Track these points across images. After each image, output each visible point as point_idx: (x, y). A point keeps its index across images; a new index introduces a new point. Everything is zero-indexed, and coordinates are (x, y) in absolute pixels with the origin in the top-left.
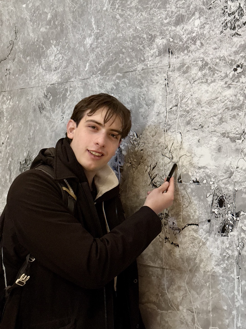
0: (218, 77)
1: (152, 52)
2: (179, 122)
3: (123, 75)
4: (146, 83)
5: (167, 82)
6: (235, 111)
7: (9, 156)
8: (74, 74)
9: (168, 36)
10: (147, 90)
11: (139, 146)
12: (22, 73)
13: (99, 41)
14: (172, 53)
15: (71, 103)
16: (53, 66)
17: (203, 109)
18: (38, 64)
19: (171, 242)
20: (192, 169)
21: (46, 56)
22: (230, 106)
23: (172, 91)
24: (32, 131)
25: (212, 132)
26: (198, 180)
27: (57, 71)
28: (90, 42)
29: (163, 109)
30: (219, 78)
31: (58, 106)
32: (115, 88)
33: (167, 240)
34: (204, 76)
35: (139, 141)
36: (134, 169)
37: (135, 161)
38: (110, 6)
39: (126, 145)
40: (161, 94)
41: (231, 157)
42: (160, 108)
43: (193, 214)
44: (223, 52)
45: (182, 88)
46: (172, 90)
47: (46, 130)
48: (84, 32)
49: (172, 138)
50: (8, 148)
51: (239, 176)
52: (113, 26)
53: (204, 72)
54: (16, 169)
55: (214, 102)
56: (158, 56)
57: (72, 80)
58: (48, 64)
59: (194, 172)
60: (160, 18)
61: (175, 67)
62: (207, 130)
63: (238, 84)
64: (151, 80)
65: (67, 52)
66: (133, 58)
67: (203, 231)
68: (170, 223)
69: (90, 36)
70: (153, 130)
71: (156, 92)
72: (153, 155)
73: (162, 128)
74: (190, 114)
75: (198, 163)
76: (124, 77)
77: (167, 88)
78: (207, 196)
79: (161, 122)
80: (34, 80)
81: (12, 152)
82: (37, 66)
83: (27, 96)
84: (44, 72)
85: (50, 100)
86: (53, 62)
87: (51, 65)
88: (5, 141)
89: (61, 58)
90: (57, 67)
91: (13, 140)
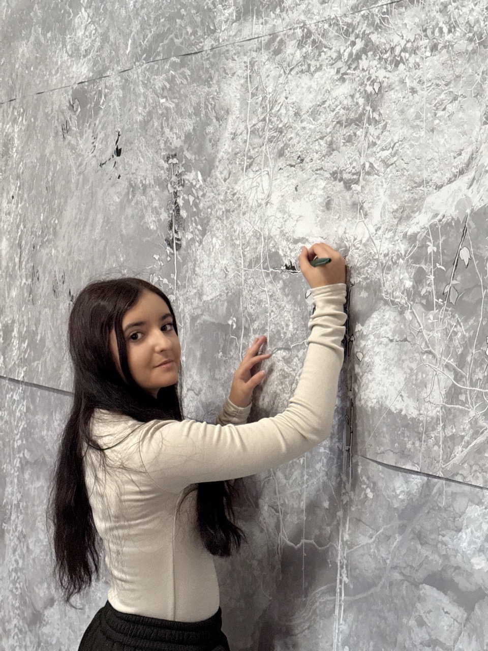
0: (327, 59)
1: (227, 12)
2: (267, 152)
3: (181, 61)
4: (217, 74)
5: (248, 72)
6: (351, 128)
7: (20, 221)
8: (111, 62)
10: (218, 89)
11: (206, 199)
12: (39, 64)
15: (105, 119)
16: (83, 48)
17: (305, 124)
18: (60, 46)
20: (284, 243)
21: (73, 29)
22: (344, 118)
23: (257, 90)
24: (51, 174)
25: (317, 170)
26: (293, 265)
27: (88, 57)
29: (242, 127)
30: (327, 61)
31: (88, 125)
32: (168, 86)
34: (304, 57)
36: (197, 244)
37: (198, 230)
39: (186, 197)
40: (239, 97)
41: (346, 219)
42: (237, 124)
43: (285, 330)
44: (335, 9)
45: (272, 85)
46: (257, 88)
47: (70, 171)
49: (255, 184)
50: (20, 206)
51: (356, 256)
53: (304, 50)
54: (29, 245)
55: (320, 110)
56: (235, 21)
57: (108, 74)
58: (75, 45)
59: (288, 249)
61: (261, 42)
62: (309, 167)
63: (357, 72)
64: (224, 68)
65: (103, 19)
66: (198, 27)
67: (298, 362)
70: (225, 168)
71: (231, 93)
72: (225, 218)
73: (240, 164)
74: (284, 136)
75: (294, 232)
76: (183, 64)
77: (249, 84)
78: (307, 295)
79: (238, 153)
80: (55, 77)
81: (25, 214)
82: (60, 49)
83: (46, 107)
84: (70, 60)
85: (77, 114)
86: (82, 41)
87: (79, 46)
88: (16, 193)
89: (94, 32)
90: (88, 51)
91: (25, 190)
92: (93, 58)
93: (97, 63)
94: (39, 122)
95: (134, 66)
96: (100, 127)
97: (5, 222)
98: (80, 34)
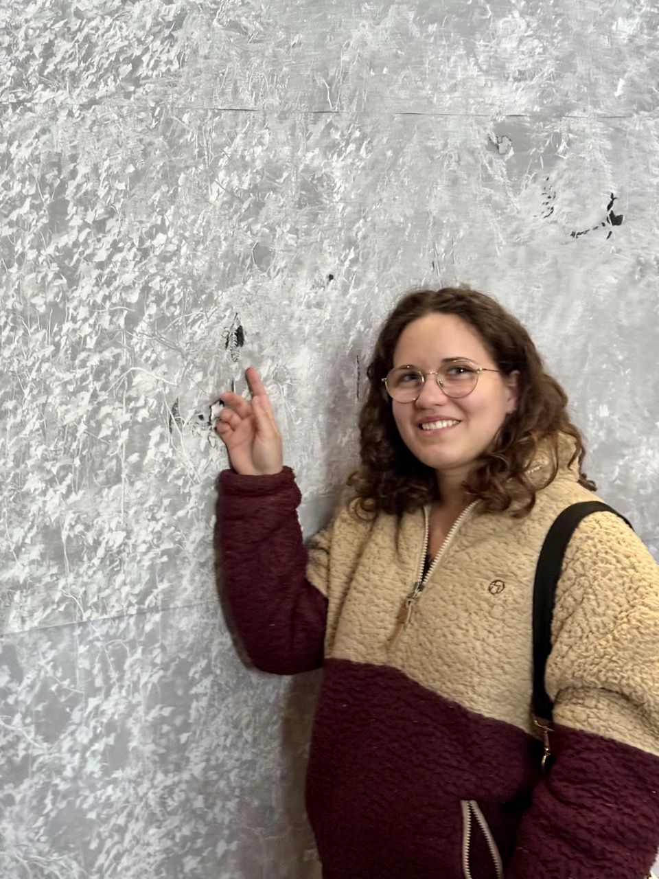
7: (354, 317)
12: (403, 67)
15: (572, 174)
16: (513, 68)
18: (462, 52)
24: (443, 242)
27: (528, 82)
28: (630, 31)
31: (531, 177)
47: (492, 239)
50: (353, 291)
58: (496, 58)
65: (560, 38)
69: (629, 15)
80: (448, 96)
81: (369, 304)
82: (461, 57)
83: (429, 139)
84: (483, 78)
85: (506, 159)
86: (512, 57)
87: (504, 63)
88: (340, 270)
89: (541, 50)
90: (527, 73)
91: (371, 266)
92: (540, 86)
93: (550, 94)
94: (408, 158)
95: (635, 116)
96: (561, 182)
97: (306, 320)
98: (509, 45)
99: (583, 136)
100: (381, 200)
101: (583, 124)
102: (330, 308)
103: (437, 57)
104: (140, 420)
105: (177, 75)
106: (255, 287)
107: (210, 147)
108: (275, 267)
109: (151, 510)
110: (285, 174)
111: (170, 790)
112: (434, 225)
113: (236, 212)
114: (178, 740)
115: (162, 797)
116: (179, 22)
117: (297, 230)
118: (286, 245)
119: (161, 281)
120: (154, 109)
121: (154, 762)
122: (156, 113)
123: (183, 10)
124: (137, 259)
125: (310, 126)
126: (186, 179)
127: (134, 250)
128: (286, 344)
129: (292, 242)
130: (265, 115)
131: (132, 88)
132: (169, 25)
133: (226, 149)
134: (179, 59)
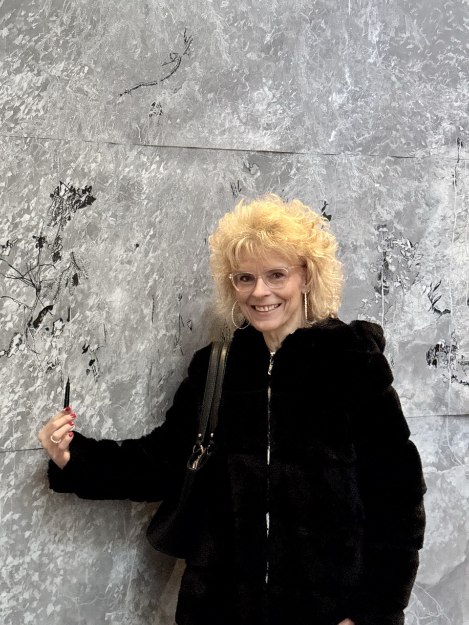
1: (437, 137)
3: (395, 160)
4: (427, 175)
5: (454, 179)
7: (152, 271)
8: (306, 142)
9: (458, 122)
10: (428, 186)
11: (414, 259)
12: (191, 119)
13: (359, 103)
14: (462, 145)
15: (300, 188)
16: (263, 121)
18: (229, 111)
19: (459, 381)
21: (250, 101)
27: (272, 131)
28: (340, 101)
29: (450, 213)
31: (272, 189)
32: (383, 176)
33: (454, 379)
35: (413, 253)
36: (405, 290)
37: (406, 280)
38: (380, 59)
39: (395, 256)
40: (447, 194)
46: (461, 190)
48: (328, 83)
49: (461, 250)
50: (151, 255)
52: (385, 90)
54: (170, 295)
56: (443, 145)
57: (303, 152)
58: (252, 115)
60: (449, 98)
61: (464, 163)
64: (435, 173)
65: (294, 104)
66: (411, 140)
68: (459, 357)
69: (340, 92)
71: (440, 190)
72: (435, 271)
73: (449, 237)
76: (395, 163)
77: (455, 187)
79: (447, 229)
80: (219, 137)
81: (162, 263)
82: (228, 114)
83: (204, 163)
84: (243, 127)
85: (255, 177)
86: (263, 114)
87: (257, 118)
88: (144, 242)
89: (281, 112)
90: (272, 125)
91: (164, 240)
92: (280, 134)
93: (286, 139)
94: (191, 174)
95: (342, 154)
96: (292, 193)
97: (121, 271)
98: (261, 107)
99: (307, 165)
100: (172, 199)
101: (307, 158)
102: (136, 265)
103: (213, 114)
104: (7, 329)
105: (42, 118)
106: (87, 250)
107: (61, 162)
108: (101, 238)
109: (11, 387)
110: (110, 181)
111: (17, 568)
112: (206, 216)
113: (76, 202)
114: (24, 536)
115: (11, 573)
116: (44, 87)
117: (116, 215)
118: (109, 225)
119: (25, 243)
120: (26, 138)
121: (7, 549)
122: (28, 141)
123: (47, 79)
124: (11, 229)
125: (127, 153)
126: (45, 181)
127: (9, 224)
128: (107, 286)
129: (112, 223)
130: (98, 145)
131: (13, 125)
132: (38, 88)
133: (72, 164)
134: (43, 109)
